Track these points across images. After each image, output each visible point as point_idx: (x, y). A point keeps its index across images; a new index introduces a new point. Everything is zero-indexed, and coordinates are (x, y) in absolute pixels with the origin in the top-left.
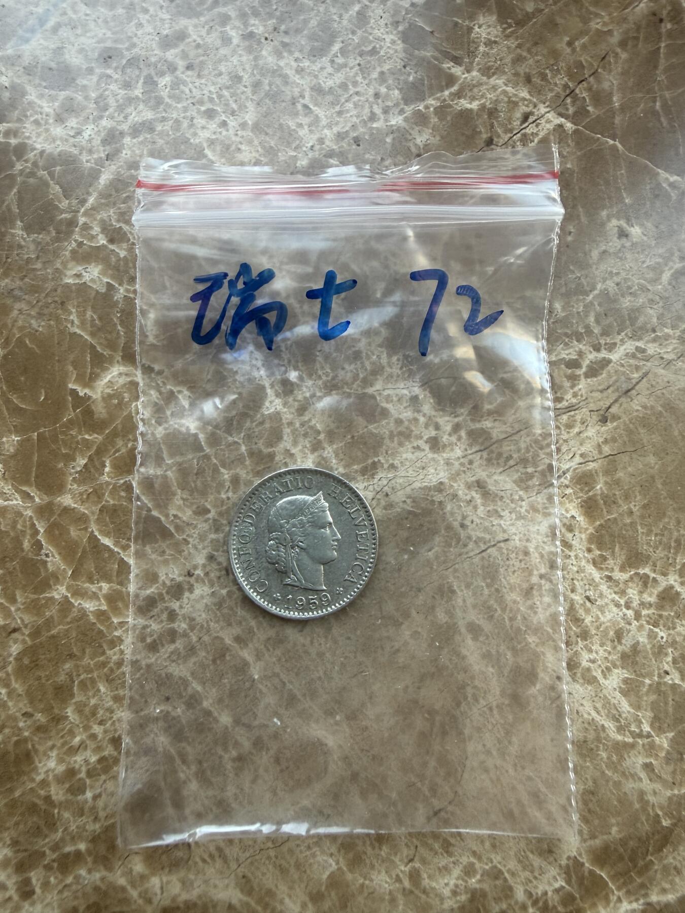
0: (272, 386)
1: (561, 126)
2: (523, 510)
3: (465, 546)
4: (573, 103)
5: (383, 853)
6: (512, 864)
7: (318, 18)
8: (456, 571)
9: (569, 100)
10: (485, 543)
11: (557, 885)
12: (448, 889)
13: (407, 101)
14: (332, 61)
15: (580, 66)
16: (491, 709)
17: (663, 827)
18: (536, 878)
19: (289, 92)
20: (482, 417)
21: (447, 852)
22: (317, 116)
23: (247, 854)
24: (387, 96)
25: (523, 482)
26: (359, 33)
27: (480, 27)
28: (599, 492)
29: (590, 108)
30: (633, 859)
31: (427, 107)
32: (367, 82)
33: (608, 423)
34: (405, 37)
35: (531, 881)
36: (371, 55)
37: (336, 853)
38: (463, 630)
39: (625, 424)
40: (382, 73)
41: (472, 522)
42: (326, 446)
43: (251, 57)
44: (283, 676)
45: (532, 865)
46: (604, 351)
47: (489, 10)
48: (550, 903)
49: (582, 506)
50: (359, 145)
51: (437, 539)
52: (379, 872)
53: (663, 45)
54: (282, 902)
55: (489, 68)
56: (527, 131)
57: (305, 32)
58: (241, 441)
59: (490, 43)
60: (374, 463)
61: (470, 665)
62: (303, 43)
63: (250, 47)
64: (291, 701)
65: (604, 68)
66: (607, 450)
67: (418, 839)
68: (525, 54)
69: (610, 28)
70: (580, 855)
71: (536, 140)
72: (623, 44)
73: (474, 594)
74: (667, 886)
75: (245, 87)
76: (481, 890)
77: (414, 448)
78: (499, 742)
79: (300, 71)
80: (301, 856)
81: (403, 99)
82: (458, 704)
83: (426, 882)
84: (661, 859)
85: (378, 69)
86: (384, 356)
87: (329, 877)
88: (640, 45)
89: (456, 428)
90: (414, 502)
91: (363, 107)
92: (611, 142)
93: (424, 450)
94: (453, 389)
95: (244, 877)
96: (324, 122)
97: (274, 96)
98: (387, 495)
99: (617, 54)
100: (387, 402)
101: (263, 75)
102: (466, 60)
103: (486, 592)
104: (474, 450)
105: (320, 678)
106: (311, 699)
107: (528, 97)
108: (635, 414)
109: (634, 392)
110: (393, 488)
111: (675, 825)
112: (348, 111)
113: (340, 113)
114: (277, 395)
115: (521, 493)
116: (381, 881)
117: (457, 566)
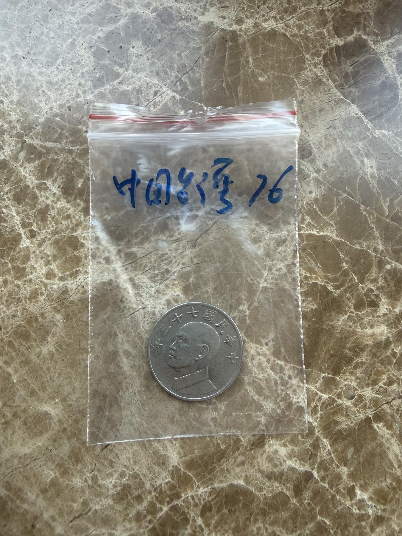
0: (25, 233)
1: (174, 97)
2: (153, 292)
3: (123, 311)
4: (181, 84)
5: (78, 468)
6: (144, 471)
7: (50, 46)
8: (118, 324)
9: (178, 84)
10: (133, 310)
11: (167, 481)
12: (111, 484)
13: (95, 87)
14: (58, 68)
15: (184, 66)
16: (135, 393)
17: (221, 449)
18: (156, 477)
19: (35, 85)
20: (132, 246)
21: (111, 466)
22: (49, 96)
23: (9, 471)
24: (85, 85)
25: (153, 278)
26: (71, 53)
27: (133, 47)
28: (191, 282)
29: (189, 87)
30: (206, 466)
31: (105, 90)
32: (75, 78)
33: (196, 247)
34: (95, 55)
35: (153, 479)
36: (77, 64)
37: (54, 468)
38: (121, 354)
39: (205, 248)
40: (83, 73)
41: (127, 299)
42: (52, 263)
43: (16, 68)
44: (28, 380)
45: (154, 471)
46: (194, 211)
47: (138, 40)
48: (163, 490)
49: (183, 290)
50: (70, 110)
51: (109, 308)
52: (76, 478)
53: (227, 53)
54: (26, 494)
55: (137, 69)
56: (157, 100)
57: (44, 54)
58: (8, 262)
59: (138, 56)
60: (77, 271)
61: (125, 371)
62: (42, 59)
63: (16, 62)
64: (33, 393)
65: (196, 66)
66: (195, 261)
67: (96, 460)
68: (156, 61)
69: (200, 45)
70: (179, 465)
71: (161, 105)
72: (207, 54)
73: (127, 335)
74: (223, 479)
75: (13, 82)
76: (128, 484)
77: (97, 262)
78: (139, 409)
79: (41, 74)
80: (36, 471)
81: (93, 86)
82: (118, 391)
83: (100, 481)
84: (220, 465)
85: (81, 71)
86: (82, 217)
87: (50, 481)
88: (215, 54)
89: (119, 252)
90: (97, 290)
91: (73, 91)
92: (199, 104)
93: (102, 264)
94: (117, 232)
95: (7, 482)
96: (53, 99)
97: (27, 87)
98: (83, 287)
99: (203, 59)
100: (84, 240)
101: (22, 76)
102: (126, 65)
103: (133, 334)
104: (128, 263)
105: (48, 381)
106: (43, 392)
107: (157, 83)
108: (210, 242)
109: (209, 231)
110: (86, 284)
111: (227, 448)
112: (65, 93)
113: (61, 94)
114: (28, 238)
115: (152, 284)
116: (77, 482)
117: (119, 322)
